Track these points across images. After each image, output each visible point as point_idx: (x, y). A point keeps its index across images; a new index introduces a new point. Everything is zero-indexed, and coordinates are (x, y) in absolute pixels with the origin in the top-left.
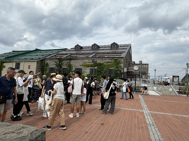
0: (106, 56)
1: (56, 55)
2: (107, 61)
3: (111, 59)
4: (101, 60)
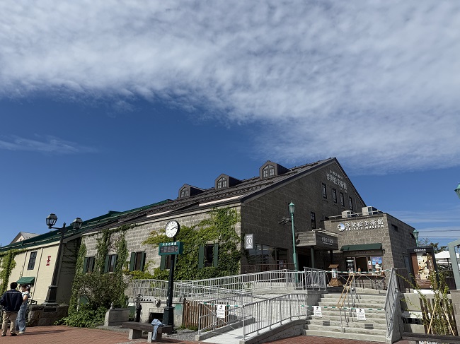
2: (202, 217)
3: (210, 210)
4: (188, 220)
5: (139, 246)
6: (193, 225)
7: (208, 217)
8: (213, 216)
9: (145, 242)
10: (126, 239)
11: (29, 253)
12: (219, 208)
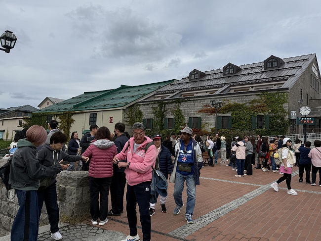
0: (252, 87)
1: (155, 95)
2: (253, 98)
3: (260, 93)
4: (238, 99)
5: (194, 114)
6: (244, 103)
7: (258, 98)
8: (263, 98)
9: (200, 111)
10: (181, 109)
11: (89, 114)
12: (269, 93)
